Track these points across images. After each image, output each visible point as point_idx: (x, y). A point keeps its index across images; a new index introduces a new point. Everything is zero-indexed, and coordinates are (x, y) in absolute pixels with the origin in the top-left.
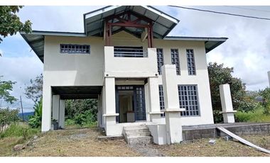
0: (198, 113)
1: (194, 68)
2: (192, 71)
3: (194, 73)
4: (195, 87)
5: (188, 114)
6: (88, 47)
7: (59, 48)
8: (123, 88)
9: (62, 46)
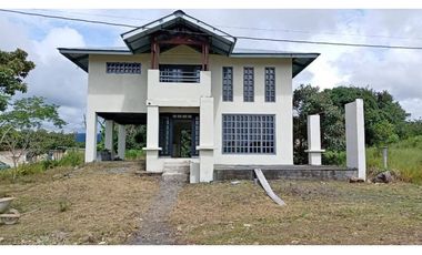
0: (272, 151)
1: (274, 93)
2: (270, 97)
3: (273, 100)
4: (272, 117)
5: (259, 151)
6: (139, 65)
7: (104, 67)
8: (179, 116)
9: (108, 64)
